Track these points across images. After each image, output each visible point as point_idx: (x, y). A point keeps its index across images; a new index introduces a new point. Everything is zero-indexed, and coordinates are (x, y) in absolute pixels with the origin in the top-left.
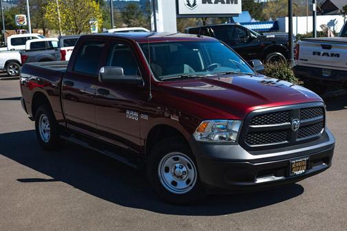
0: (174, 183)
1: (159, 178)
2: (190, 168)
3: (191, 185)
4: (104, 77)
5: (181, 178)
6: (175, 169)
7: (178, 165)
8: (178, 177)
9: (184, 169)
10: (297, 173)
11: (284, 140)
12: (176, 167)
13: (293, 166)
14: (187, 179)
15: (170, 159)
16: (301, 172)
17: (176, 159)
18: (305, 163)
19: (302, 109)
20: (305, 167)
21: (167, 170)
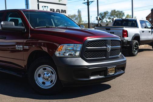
0: (44, 83)
1: (35, 80)
2: (53, 74)
3: (53, 83)
4: (3, 27)
5: (48, 80)
6: (44, 75)
7: (45, 73)
8: (46, 79)
9: (49, 75)
10: (111, 74)
11: (103, 57)
12: (44, 74)
13: (109, 70)
14: (51, 80)
15: (41, 69)
16: (112, 74)
17: (45, 69)
18: (114, 69)
19: (111, 40)
20: (114, 71)
21: (39, 76)
